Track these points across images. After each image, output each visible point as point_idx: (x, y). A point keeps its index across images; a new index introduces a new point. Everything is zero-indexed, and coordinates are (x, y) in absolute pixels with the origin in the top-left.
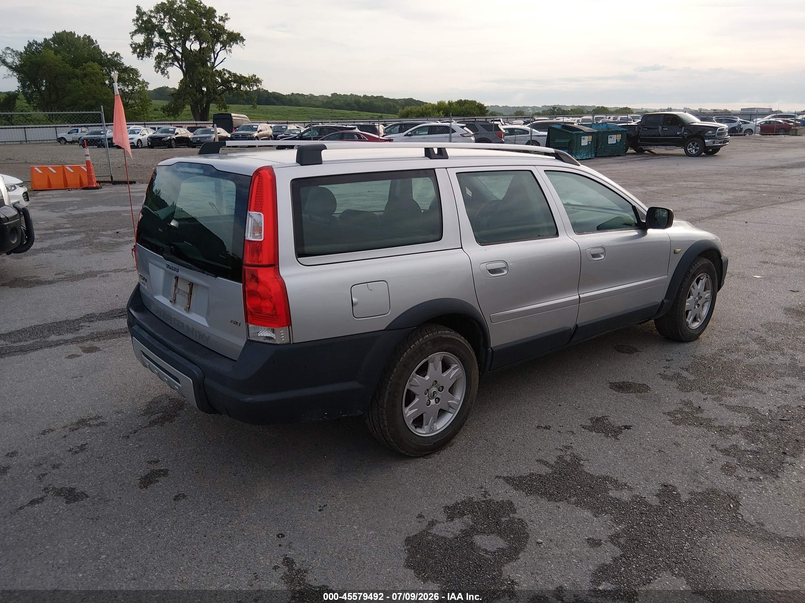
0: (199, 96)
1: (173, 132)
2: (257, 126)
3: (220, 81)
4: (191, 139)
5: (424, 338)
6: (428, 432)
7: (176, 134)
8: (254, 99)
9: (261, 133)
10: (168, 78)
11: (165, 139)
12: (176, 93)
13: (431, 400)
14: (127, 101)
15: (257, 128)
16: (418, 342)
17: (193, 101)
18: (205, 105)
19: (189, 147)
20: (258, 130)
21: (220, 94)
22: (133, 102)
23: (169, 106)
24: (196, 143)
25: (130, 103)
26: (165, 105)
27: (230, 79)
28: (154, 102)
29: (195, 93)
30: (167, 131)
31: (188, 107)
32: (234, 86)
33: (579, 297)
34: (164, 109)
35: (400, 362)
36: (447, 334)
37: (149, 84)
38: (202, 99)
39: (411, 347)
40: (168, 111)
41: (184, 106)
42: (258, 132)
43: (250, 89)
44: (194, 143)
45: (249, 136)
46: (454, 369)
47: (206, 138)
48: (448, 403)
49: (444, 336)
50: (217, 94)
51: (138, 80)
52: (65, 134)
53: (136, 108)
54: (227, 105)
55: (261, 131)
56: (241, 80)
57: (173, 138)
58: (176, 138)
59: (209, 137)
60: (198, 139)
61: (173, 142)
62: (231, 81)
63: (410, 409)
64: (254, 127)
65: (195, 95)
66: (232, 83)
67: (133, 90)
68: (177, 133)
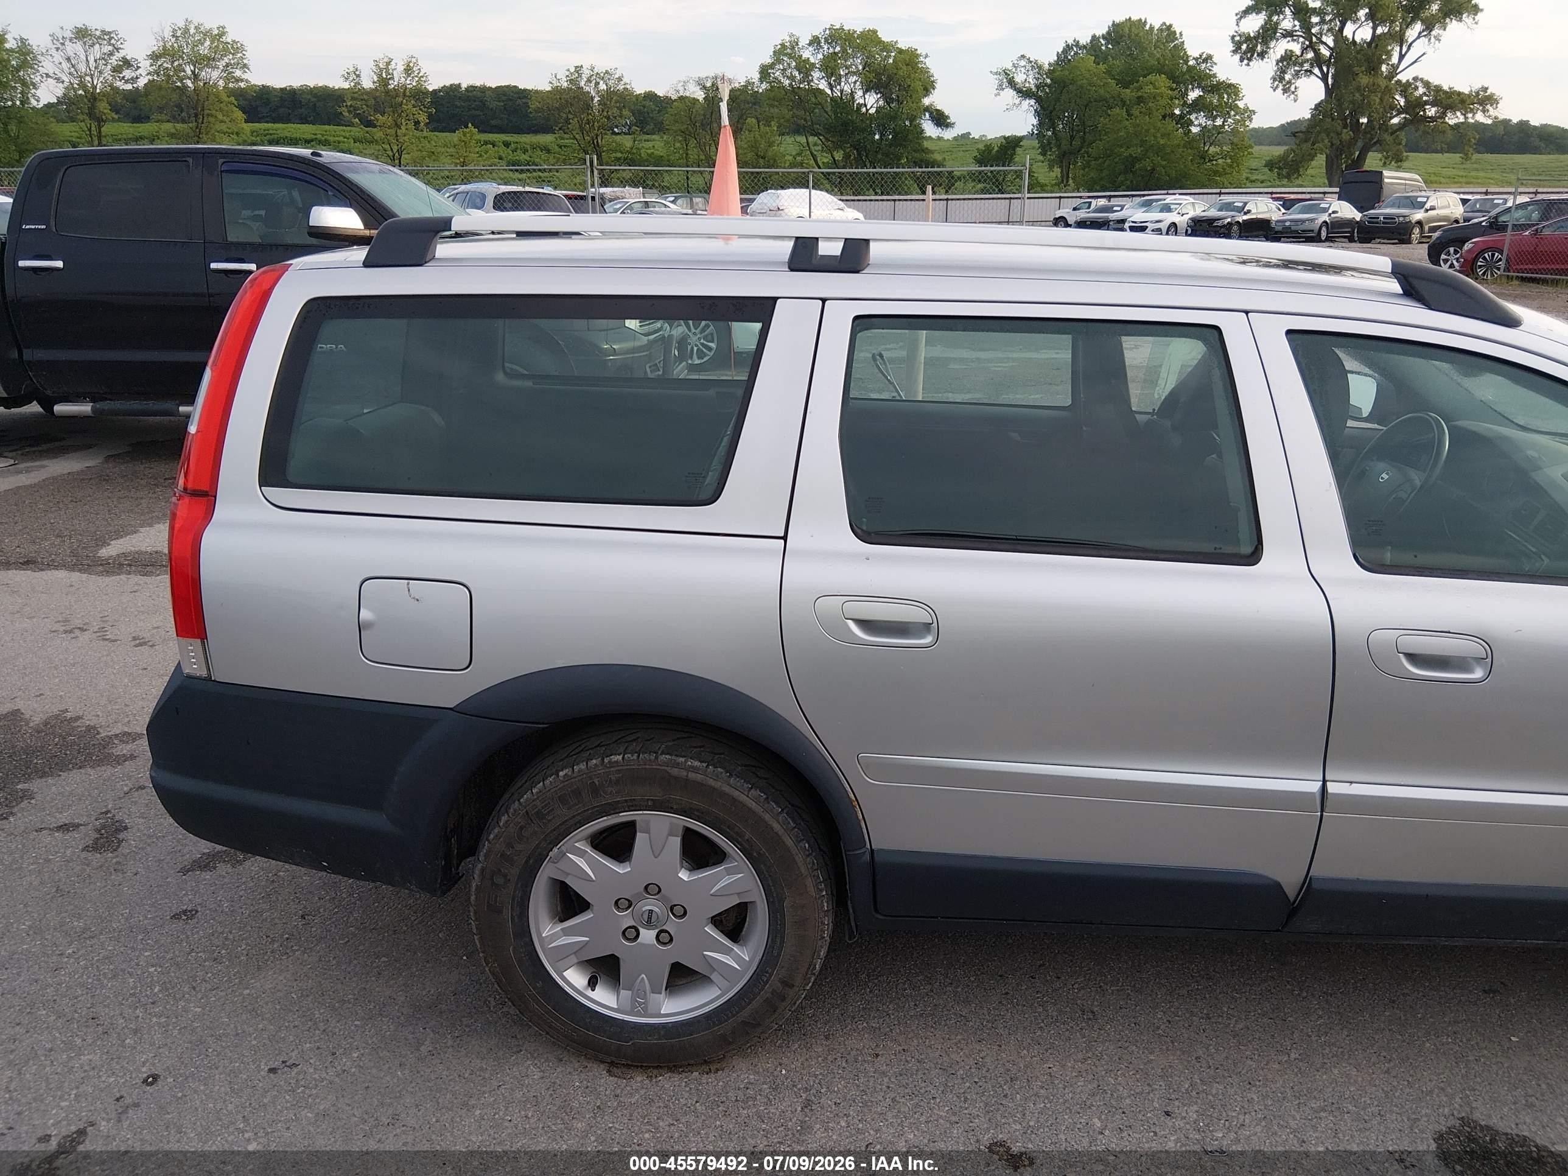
0: (1347, 134)
1: (1241, 210)
2: (1428, 198)
3: (1402, 104)
4: (1273, 225)
5: (606, 760)
6: (628, 1008)
7: (1245, 214)
8: (1469, 140)
9: (1431, 213)
10: (1295, 101)
11: (1220, 223)
12: (1301, 132)
13: (642, 930)
14: (1206, 148)
15: (1425, 203)
16: (583, 766)
17: (1332, 145)
18: (1357, 153)
19: (1268, 239)
20: (1427, 206)
21: (1396, 131)
22: (1218, 149)
23: (1283, 158)
24: (1281, 232)
25: (1210, 152)
26: (1277, 154)
27: (1425, 98)
28: (1256, 150)
29: (1339, 129)
30: (1228, 207)
31: (1321, 160)
32: (1431, 111)
33: (1324, 787)
34: (1270, 165)
35: (520, 804)
36: (695, 770)
37: (1254, 112)
38: (1352, 142)
39: (561, 774)
40: (1280, 168)
41: (1312, 157)
42: (1427, 211)
43: (1466, 118)
44: (1276, 232)
45: (1401, 219)
46: (729, 872)
47: (1303, 221)
48: (704, 955)
49: (675, 772)
50: (1387, 130)
51: (1237, 106)
52: (1068, 210)
53: (1220, 161)
54: (1405, 154)
55: (1433, 208)
56: (1449, 100)
57: (1238, 222)
58: (1243, 221)
59: (1312, 220)
60: (1287, 224)
61: (1235, 228)
62: (1426, 103)
63: (566, 932)
64: (1419, 199)
65: (1339, 134)
66: (1427, 107)
67: (1223, 125)
68: (1249, 212)
